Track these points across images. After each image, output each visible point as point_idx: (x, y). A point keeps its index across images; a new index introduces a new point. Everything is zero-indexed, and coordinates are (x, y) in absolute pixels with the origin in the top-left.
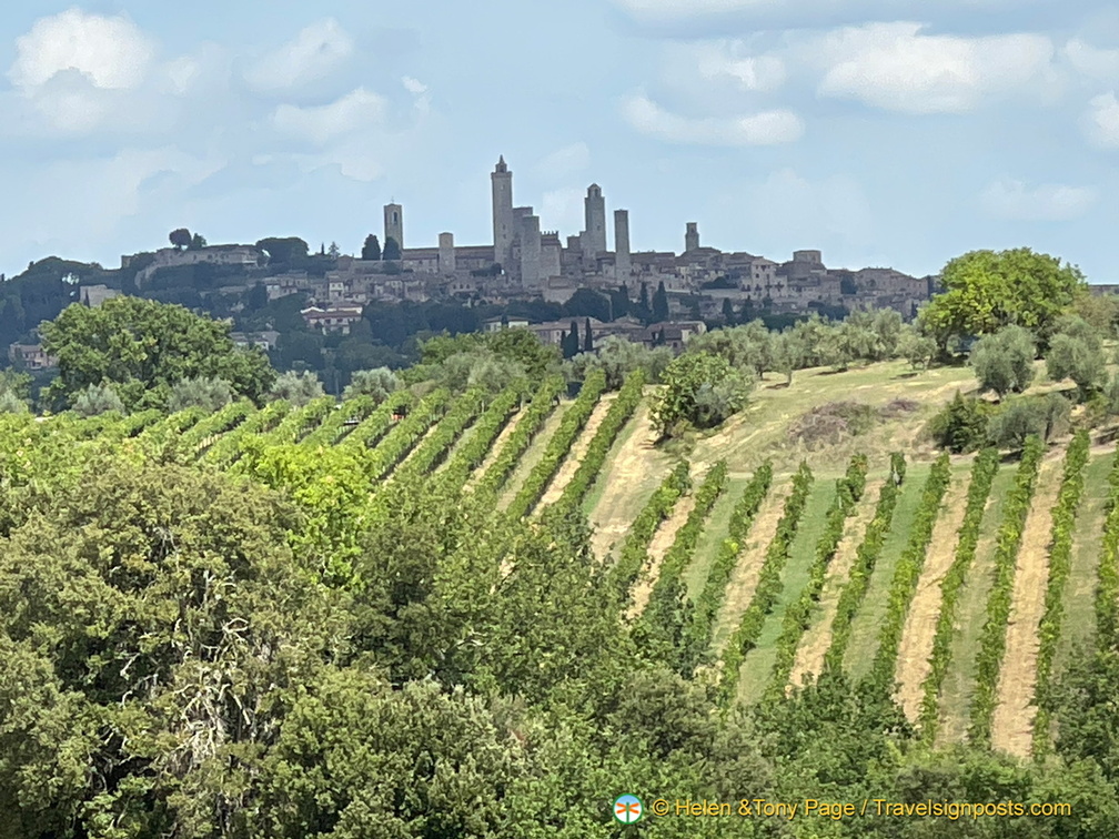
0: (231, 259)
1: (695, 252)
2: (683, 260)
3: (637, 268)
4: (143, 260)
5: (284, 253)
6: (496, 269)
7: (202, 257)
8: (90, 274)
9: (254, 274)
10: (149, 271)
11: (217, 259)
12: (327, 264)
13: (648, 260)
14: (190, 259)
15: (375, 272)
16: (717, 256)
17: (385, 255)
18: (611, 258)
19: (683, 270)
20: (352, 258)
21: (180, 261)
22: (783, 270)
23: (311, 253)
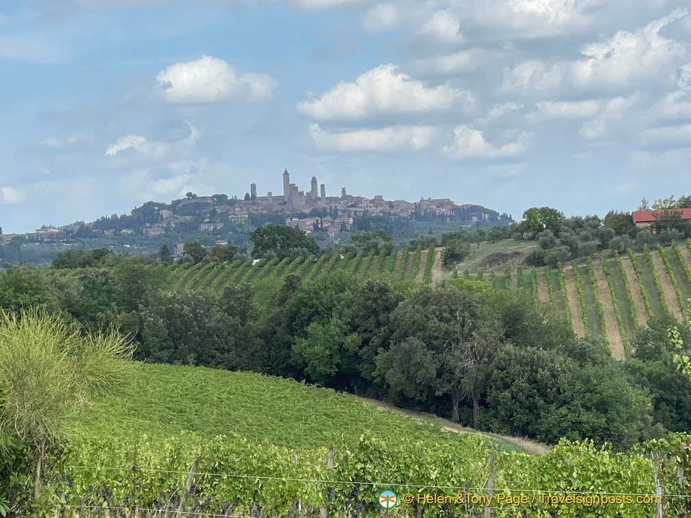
0: (205, 201)
1: (345, 197)
2: (341, 199)
3: (328, 201)
4: (179, 202)
5: (221, 199)
6: (285, 203)
7: (196, 201)
8: (162, 206)
9: (212, 205)
10: (180, 205)
11: (201, 201)
12: (233, 202)
13: (331, 199)
14: (192, 201)
15: (248, 204)
16: (352, 198)
17: (251, 199)
18: (320, 199)
19: (341, 202)
20: (241, 200)
21: (189, 202)
22: (372, 201)
23: (229, 199)
